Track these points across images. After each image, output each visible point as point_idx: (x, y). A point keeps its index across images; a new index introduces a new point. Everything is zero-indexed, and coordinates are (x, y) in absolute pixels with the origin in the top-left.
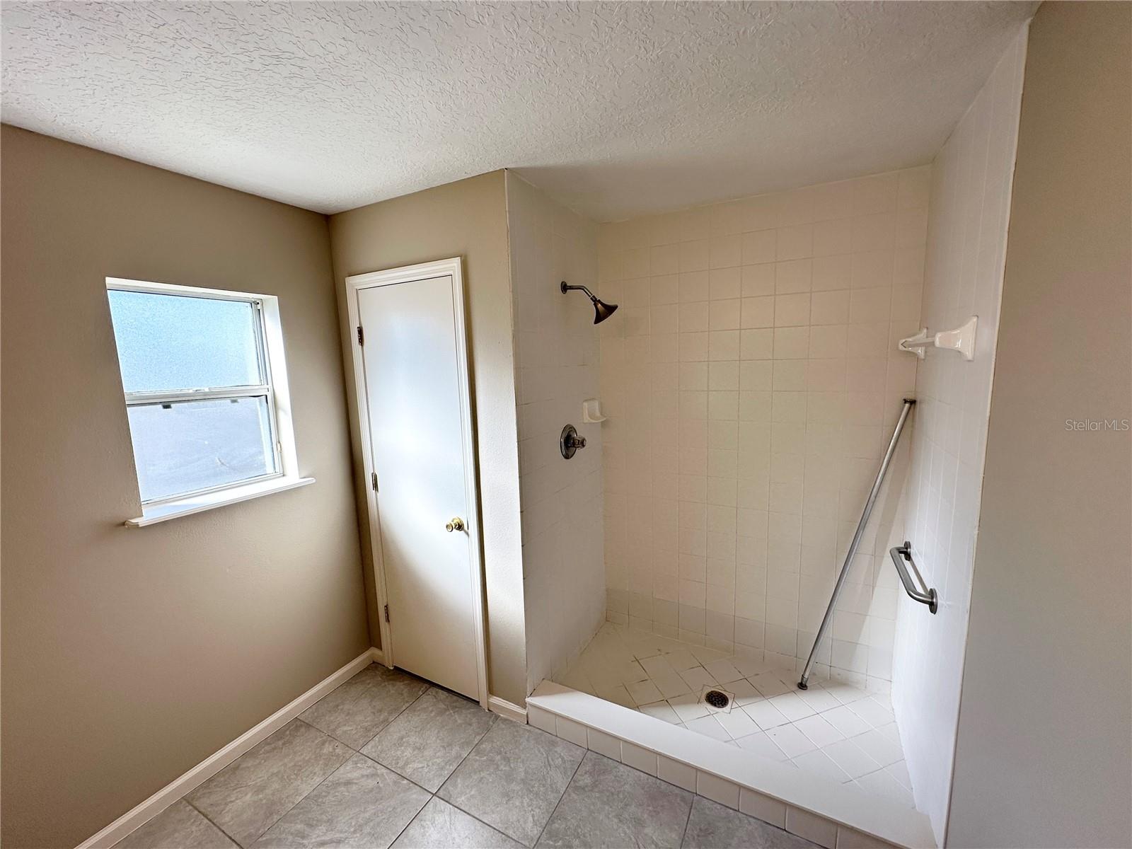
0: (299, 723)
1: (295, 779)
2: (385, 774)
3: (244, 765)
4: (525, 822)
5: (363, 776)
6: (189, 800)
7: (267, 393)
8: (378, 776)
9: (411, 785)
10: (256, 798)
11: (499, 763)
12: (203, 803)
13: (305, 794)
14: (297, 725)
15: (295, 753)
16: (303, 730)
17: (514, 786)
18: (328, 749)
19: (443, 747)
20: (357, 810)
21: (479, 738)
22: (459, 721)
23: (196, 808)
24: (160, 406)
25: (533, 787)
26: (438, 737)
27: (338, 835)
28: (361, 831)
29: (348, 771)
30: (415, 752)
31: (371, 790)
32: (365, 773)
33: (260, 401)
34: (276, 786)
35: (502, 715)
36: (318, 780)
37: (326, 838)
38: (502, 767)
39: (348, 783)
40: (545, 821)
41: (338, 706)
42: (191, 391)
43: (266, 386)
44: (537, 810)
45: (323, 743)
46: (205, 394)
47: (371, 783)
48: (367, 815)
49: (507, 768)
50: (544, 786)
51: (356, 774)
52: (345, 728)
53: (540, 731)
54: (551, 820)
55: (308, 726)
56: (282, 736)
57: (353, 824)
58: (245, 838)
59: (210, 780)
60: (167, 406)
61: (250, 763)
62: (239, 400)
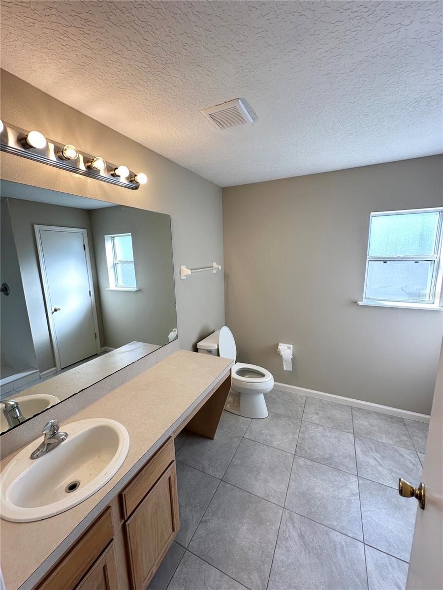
0: (402, 420)
1: (384, 434)
3: (372, 414)
5: (409, 460)
6: (352, 408)
7: (435, 259)
8: (416, 467)
10: (368, 426)
12: (355, 413)
13: (383, 441)
14: (401, 421)
15: (391, 427)
16: (402, 424)
18: (405, 438)
23: (352, 412)
24: (383, 262)
27: (382, 463)
29: (405, 452)
31: (408, 468)
32: (412, 460)
33: (431, 263)
34: (376, 429)
36: (391, 442)
37: (378, 459)
39: (401, 455)
41: (423, 430)
42: (396, 257)
43: (436, 256)
45: (405, 435)
46: (402, 258)
47: (410, 465)
48: (398, 471)
51: (407, 456)
52: (419, 440)
55: (405, 425)
56: (391, 418)
58: (357, 432)
59: (361, 409)
60: (384, 262)
61: (375, 416)
62: (420, 262)
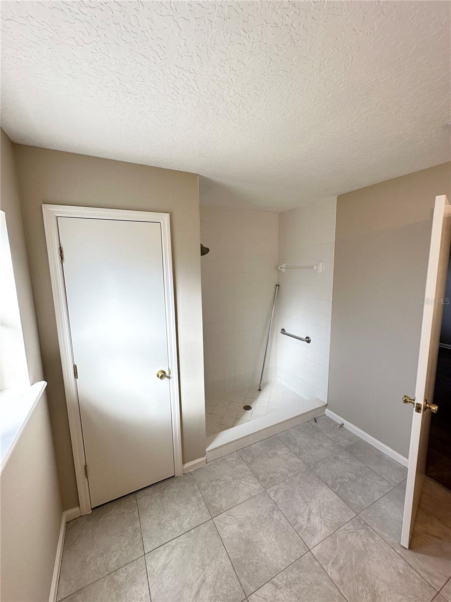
2: (178, 541)
4: (253, 487)
9: (197, 528)
11: (217, 483)
17: (233, 483)
19: (186, 504)
20: (190, 564)
21: (195, 486)
22: (177, 490)
25: (239, 477)
26: (178, 504)
28: (206, 565)
30: (177, 519)
35: (191, 471)
38: (220, 484)
40: (257, 480)
44: (250, 480)
49: (223, 482)
50: (241, 473)
53: (214, 461)
54: (258, 479)
57: (198, 569)
